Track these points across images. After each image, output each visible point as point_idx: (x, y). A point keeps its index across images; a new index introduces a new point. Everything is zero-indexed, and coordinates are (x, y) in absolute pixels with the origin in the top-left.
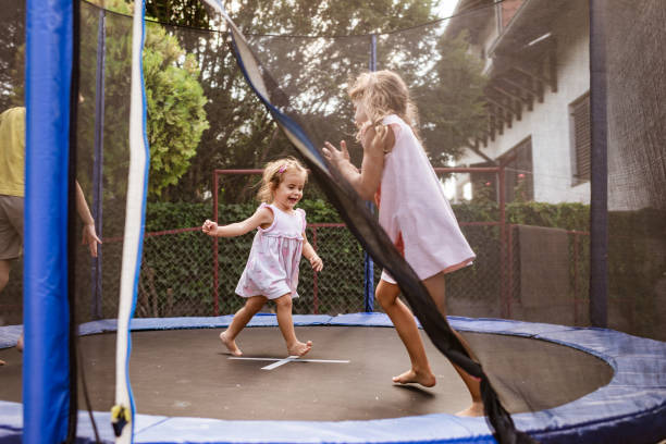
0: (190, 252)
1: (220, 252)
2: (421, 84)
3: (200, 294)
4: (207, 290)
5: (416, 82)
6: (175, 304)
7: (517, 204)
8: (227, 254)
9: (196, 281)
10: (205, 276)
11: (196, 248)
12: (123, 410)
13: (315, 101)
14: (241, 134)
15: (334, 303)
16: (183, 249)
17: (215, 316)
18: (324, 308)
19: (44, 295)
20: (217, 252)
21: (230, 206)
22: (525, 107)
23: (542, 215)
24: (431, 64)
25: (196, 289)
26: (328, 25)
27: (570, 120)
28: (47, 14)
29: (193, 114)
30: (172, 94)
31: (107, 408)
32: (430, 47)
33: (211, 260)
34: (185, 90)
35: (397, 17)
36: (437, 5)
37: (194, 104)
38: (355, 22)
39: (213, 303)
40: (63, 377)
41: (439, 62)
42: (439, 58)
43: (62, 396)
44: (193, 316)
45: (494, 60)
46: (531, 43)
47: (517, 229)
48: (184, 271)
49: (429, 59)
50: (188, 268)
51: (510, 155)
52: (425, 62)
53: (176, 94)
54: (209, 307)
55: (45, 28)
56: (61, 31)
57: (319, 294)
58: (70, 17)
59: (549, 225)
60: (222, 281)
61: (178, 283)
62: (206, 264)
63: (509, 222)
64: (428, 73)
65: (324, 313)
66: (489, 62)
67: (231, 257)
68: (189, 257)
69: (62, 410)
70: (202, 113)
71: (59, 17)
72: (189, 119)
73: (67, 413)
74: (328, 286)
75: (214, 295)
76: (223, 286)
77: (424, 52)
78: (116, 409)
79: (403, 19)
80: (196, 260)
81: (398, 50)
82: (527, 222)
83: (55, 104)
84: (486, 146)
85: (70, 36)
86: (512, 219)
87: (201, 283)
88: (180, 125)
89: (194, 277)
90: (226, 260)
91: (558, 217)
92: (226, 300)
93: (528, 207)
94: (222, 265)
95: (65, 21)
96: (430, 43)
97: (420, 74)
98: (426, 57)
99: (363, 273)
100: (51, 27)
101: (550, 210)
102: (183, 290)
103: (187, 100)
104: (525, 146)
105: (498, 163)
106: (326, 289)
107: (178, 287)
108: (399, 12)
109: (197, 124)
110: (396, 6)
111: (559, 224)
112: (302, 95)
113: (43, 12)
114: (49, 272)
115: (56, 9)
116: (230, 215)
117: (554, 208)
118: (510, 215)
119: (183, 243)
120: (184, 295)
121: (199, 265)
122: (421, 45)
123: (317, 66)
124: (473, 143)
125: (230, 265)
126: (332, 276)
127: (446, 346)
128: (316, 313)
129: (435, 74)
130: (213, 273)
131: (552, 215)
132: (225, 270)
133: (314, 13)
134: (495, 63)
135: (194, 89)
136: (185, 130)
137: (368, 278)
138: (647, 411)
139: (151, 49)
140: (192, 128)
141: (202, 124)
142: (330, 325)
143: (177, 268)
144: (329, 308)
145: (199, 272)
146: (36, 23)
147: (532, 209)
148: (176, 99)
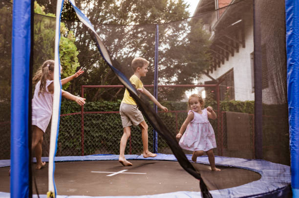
0: (70, 125)
1: (84, 125)
2: (180, 44)
3: (75, 145)
4: (78, 143)
5: (178, 43)
6: (63, 150)
7: (226, 101)
8: (88, 126)
9: (73, 139)
10: (77, 137)
11: (73, 123)
12: (52, 193)
13: (130, 52)
14: (94, 67)
15: (139, 149)
16: (66, 123)
17: (82, 155)
18: (135, 151)
19: (20, 146)
20: (83, 125)
21: (89, 103)
22: (230, 55)
23: (237, 107)
24: (185, 35)
25: (73, 143)
26: (136, 16)
27: (251, 61)
28: (21, 31)
29: (72, 60)
30: (62, 50)
31: (45, 193)
32: (184, 26)
33: (80, 129)
34: (68, 48)
35: (169, 13)
36: (187, 7)
37: (73, 55)
38: (149, 15)
39: (81, 150)
40: (26, 180)
41: (189, 34)
42: (189, 32)
43: (26, 188)
44: (72, 155)
45: (215, 32)
46: (233, 24)
47: (225, 114)
48: (67, 134)
49: (184, 32)
50: (69, 133)
51: (223, 78)
52: (182, 34)
53: (64, 50)
54: (79, 151)
55: (20, 36)
56: (26, 37)
57: (132, 145)
58: (30, 31)
59: (241, 111)
60: (85, 139)
61: (64, 140)
62: (78, 131)
63: (222, 110)
64: (184, 39)
65: (134, 154)
66: (213, 33)
67: (90, 127)
68: (70, 127)
69: (26, 194)
70: (76, 59)
71: (25, 32)
72: (70, 62)
73: (28, 195)
74: (136, 141)
75: (82, 146)
76: (86, 141)
77: (182, 29)
78: (49, 193)
79: (172, 13)
80: (73, 129)
81: (169, 28)
82: (230, 110)
83: (24, 68)
84: (212, 72)
85: (29, 39)
86: (223, 109)
87: (75, 139)
88: (66, 65)
89: (72, 137)
90: (87, 129)
91: (245, 108)
92: (87, 148)
93: (231, 103)
94: (85, 131)
95: (28, 33)
96: (185, 25)
97: (180, 39)
98: (182, 32)
99: (152, 135)
100: (22, 36)
101: (241, 104)
102: (67, 144)
103: (69, 53)
104: (230, 73)
105: (218, 81)
106: (135, 142)
107: (64, 142)
108: (170, 10)
109: (74, 64)
110: (168, 7)
111: (246, 111)
112: (124, 49)
113: (19, 30)
114: (21, 137)
115: (24, 28)
116: (89, 107)
117: (243, 103)
118: (222, 107)
119: (67, 121)
120: (67, 146)
121: (74, 131)
122: (180, 26)
123: (131, 35)
124: (206, 71)
125: (89, 131)
126: (138, 136)
127: (186, 166)
128: (131, 154)
129: (187, 40)
130: (81, 135)
131: (242, 107)
132: (87, 134)
133: (130, 10)
134: (215, 34)
135: (73, 48)
136: (68, 67)
137: (155, 137)
138: (269, 192)
139: (52, 29)
140: (71, 66)
141: (76, 64)
142: (137, 160)
143: (63, 133)
144: (137, 151)
145: (74, 135)
146: (16, 34)
147: (232, 104)
148: (64, 52)
